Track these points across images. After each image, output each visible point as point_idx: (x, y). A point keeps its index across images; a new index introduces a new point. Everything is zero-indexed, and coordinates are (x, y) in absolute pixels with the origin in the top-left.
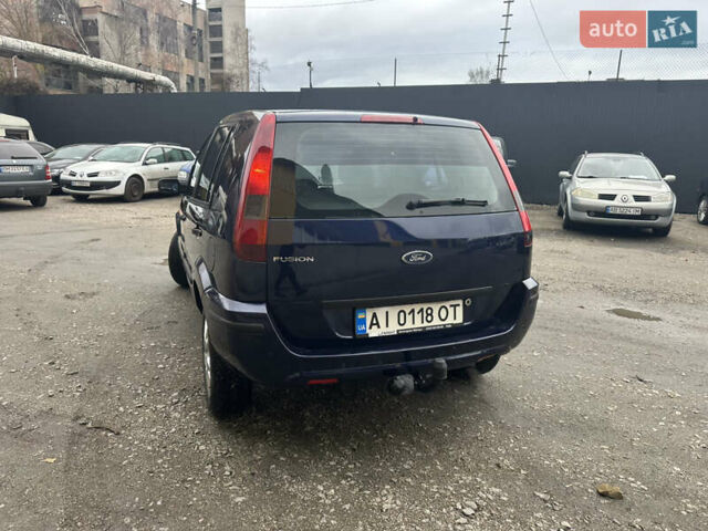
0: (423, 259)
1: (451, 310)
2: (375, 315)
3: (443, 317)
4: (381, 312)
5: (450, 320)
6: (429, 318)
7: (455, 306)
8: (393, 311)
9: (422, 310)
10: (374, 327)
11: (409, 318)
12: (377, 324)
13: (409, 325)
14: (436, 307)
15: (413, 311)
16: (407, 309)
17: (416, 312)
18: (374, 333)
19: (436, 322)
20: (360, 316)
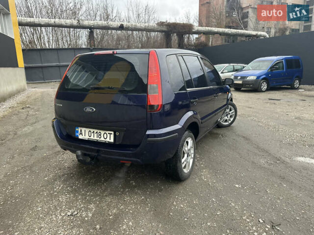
0: (91, 110)
1: (108, 135)
2: (81, 130)
3: (105, 138)
4: (83, 129)
5: (108, 140)
6: (100, 137)
7: (110, 134)
8: (87, 130)
9: (97, 132)
10: (81, 135)
11: (92, 134)
12: (82, 134)
13: (92, 137)
14: (103, 132)
15: (94, 132)
16: (92, 130)
17: (95, 132)
18: (80, 137)
19: (102, 139)
20: (77, 130)
